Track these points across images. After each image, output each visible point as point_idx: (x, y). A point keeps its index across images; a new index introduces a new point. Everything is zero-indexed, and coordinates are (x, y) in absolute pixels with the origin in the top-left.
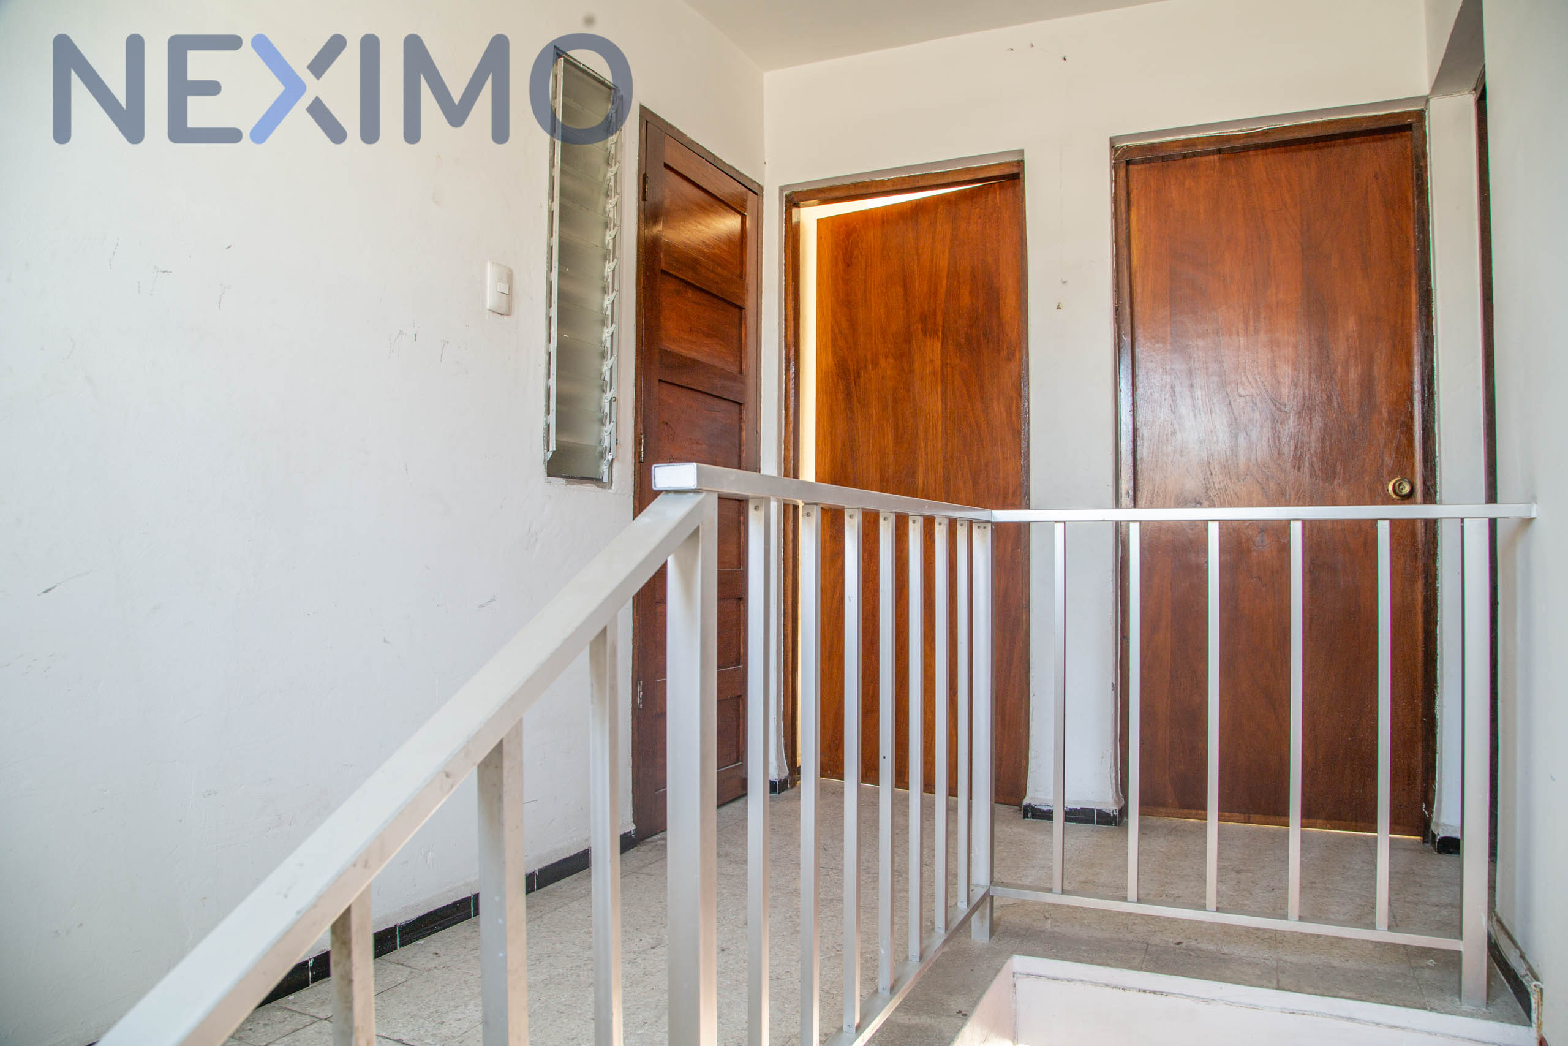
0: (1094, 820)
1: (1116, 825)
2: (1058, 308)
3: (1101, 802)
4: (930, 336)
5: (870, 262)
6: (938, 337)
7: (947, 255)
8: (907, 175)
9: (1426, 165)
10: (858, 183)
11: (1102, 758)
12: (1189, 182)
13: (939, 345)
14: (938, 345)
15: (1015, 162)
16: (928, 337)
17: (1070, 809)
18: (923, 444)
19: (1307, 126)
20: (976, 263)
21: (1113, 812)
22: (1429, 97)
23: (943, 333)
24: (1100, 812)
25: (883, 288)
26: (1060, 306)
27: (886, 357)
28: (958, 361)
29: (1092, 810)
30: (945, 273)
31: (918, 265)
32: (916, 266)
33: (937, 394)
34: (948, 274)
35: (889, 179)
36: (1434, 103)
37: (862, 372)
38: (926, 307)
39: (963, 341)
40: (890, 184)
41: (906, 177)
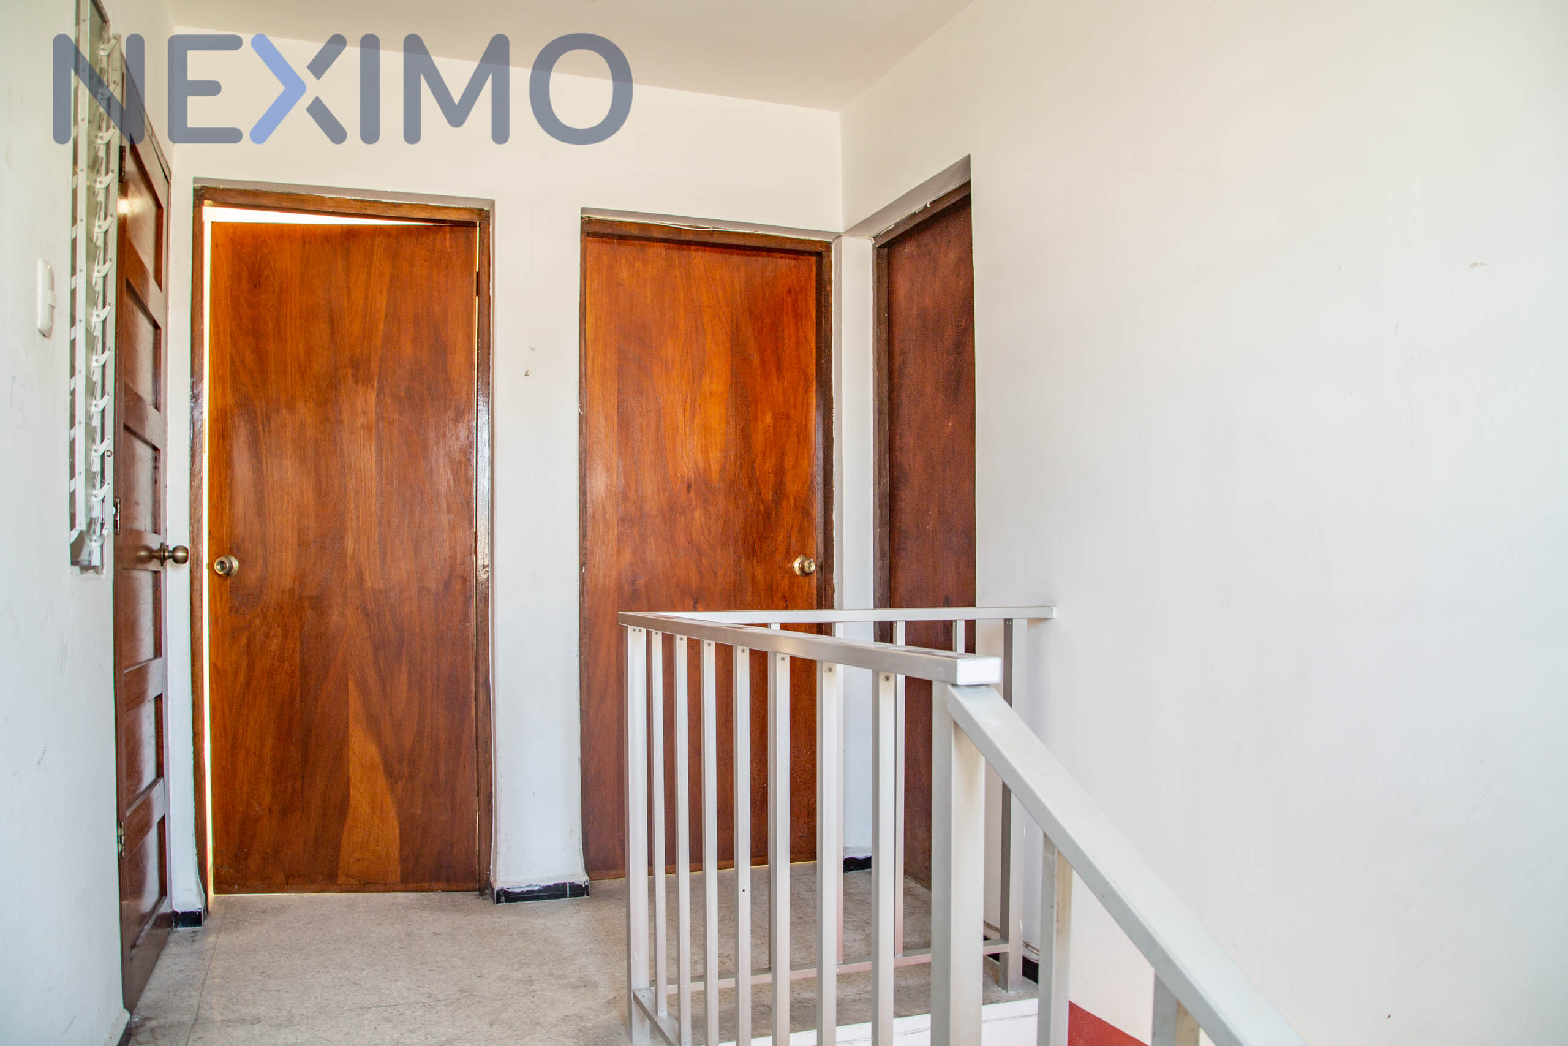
0: (566, 894)
1: (588, 895)
2: (526, 375)
3: (572, 875)
4: (363, 384)
5: (285, 286)
6: (373, 387)
7: (385, 295)
8: (352, 198)
9: (831, 290)
10: (291, 194)
11: (571, 831)
12: (638, 265)
13: (374, 396)
14: (372, 396)
15: (475, 209)
16: (360, 384)
17: (543, 887)
18: (352, 506)
19: (744, 235)
20: (420, 310)
21: (584, 883)
22: (842, 235)
23: (379, 382)
24: (572, 885)
25: (302, 320)
26: (528, 373)
27: (306, 401)
28: (396, 416)
29: (564, 885)
30: (383, 315)
31: (348, 301)
32: (346, 302)
33: (371, 450)
34: (386, 316)
35: (330, 198)
36: (846, 241)
37: (274, 415)
38: (358, 350)
39: (403, 394)
40: (331, 203)
41: (351, 199)
